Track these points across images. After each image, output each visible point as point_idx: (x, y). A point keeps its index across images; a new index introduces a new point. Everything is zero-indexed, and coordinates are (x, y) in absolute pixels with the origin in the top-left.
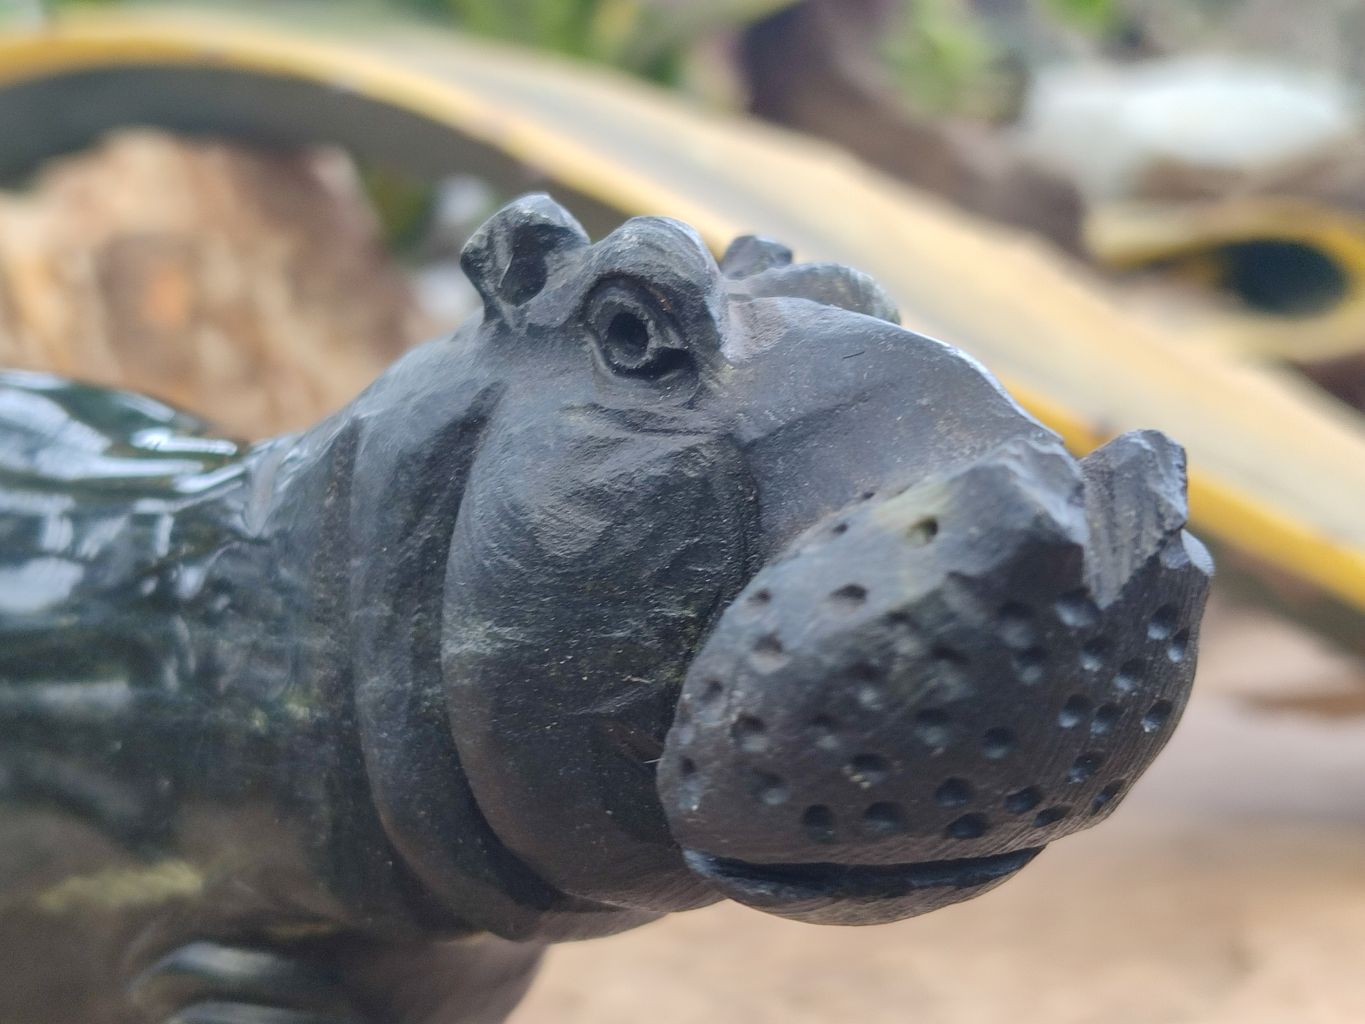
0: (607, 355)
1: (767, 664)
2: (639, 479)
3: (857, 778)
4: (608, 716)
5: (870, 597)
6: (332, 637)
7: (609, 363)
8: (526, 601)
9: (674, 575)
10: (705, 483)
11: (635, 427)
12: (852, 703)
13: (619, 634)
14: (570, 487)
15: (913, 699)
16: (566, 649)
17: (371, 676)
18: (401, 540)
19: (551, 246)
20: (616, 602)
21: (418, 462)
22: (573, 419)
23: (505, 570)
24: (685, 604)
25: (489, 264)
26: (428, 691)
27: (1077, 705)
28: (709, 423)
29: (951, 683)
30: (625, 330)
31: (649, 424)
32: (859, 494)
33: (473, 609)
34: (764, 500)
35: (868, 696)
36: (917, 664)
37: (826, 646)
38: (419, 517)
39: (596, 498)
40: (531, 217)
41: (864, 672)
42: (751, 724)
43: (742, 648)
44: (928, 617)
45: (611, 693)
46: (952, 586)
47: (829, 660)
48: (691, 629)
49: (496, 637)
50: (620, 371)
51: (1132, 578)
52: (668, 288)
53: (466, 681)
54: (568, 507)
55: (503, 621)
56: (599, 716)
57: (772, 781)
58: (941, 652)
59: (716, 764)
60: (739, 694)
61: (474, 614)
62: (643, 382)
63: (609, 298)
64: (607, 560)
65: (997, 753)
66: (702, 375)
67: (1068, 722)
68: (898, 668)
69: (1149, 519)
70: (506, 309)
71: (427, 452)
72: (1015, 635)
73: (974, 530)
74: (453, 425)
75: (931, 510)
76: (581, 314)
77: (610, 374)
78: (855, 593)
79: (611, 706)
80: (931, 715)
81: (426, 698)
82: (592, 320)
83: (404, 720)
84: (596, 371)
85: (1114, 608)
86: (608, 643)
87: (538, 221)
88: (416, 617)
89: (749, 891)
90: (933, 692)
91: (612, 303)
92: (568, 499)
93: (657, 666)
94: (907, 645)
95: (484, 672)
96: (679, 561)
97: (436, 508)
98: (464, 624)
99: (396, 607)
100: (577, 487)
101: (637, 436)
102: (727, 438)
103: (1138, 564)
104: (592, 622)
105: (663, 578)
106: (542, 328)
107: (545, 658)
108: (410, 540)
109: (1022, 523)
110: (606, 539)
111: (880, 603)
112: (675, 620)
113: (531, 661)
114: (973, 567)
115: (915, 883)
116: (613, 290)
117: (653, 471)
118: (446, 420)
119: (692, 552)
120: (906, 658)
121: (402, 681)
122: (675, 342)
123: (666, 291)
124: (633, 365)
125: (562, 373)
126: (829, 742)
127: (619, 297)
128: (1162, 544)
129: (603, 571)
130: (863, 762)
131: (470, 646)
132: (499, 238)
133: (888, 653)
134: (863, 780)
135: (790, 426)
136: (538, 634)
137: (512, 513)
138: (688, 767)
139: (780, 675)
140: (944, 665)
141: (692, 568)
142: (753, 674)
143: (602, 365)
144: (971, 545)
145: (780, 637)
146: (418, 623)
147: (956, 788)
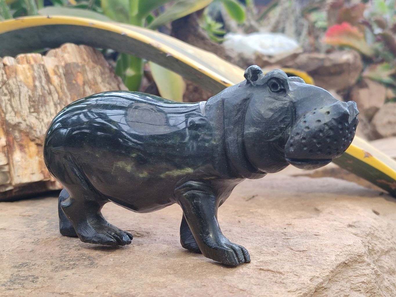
0: (271, 89)
1: (307, 130)
2: (278, 107)
3: (317, 146)
4: (271, 141)
5: (321, 121)
6: (219, 132)
7: (271, 90)
8: (261, 124)
9: (283, 121)
10: (288, 108)
11: (277, 100)
12: (319, 135)
13: (274, 129)
14: (267, 108)
15: (326, 135)
16: (266, 131)
17: (230, 137)
18: (235, 116)
19: (259, 73)
20: (274, 125)
21: (238, 105)
22: (266, 98)
23: (258, 120)
24: (284, 125)
25: (249, 76)
26: (239, 139)
27: (344, 137)
28: (288, 99)
29: (331, 133)
30: (274, 86)
31: (279, 99)
32: (313, 109)
33: (252, 125)
34: (296, 110)
35: (321, 134)
36: (327, 130)
37: (316, 128)
38: (238, 113)
39: (271, 110)
40: (256, 69)
41: (321, 131)
42: (304, 138)
43: (303, 128)
44: (329, 124)
45: (272, 138)
46: (333, 120)
47: (316, 129)
48: (284, 129)
49: (256, 130)
50: (273, 92)
51: (353, 120)
52: (283, 80)
53: (250, 136)
54: (267, 111)
55: (257, 127)
56: (269, 141)
57: (305, 146)
58: (331, 129)
59: (297, 144)
60: (302, 134)
61: (252, 126)
62: (277, 93)
63: (272, 81)
64: (273, 118)
65: (335, 143)
66: (287, 92)
67: (343, 139)
68: (325, 130)
69: (355, 112)
70: (252, 83)
71: (239, 103)
72: (340, 127)
73: (335, 113)
74: (244, 99)
75: (328, 110)
76: (267, 83)
77: (271, 92)
78: (319, 121)
79: (272, 140)
80: (328, 137)
81: (239, 140)
82: (269, 84)
83: (235, 143)
84: (269, 91)
85: (350, 124)
86: (273, 131)
87: (257, 69)
88: (237, 128)
89: (297, 163)
90: (329, 134)
91: (272, 82)
92: (267, 110)
93: (279, 134)
94: (327, 128)
95: (254, 135)
96: (283, 119)
97: (241, 112)
98: (250, 128)
99: (234, 127)
100: (268, 108)
101: (277, 101)
102: (291, 102)
103: (353, 118)
104: (271, 127)
105: (281, 121)
106: (259, 85)
107: (263, 133)
108: (236, 116)
109: (343, 112)
110: (273, 115)
111: (323, 122)
112: (282, 127)
113: (261, 133)
114: (335, 117)
115: (319, 162)
116: (272, 80)
117: (280, 106)
118: (243, 99)
119: (285, 118)
120: (326, 129)
121: (235, 138)
122: (282, 88)
123: (282, 80)
124: (276, 91)
125: (263, 92)
126: (315, 141)
127: (274, 81)
128: (356, 116)
129: (272, 120)
130: (319, 143)
131: (251, 131)
132: (250, 72)
133: (324, 129)
134: (318, 146)
135: (301, 100)
136: (262, 129)
137: (258, 112)
138: (292, 145)
139: (309, 132)
140: (330, 130)
141: (285, 120)
142: (304, 132)
143: (270, 90)
144: (335, 114)
145: (309, 127)
146: (237, 129)
147: (329, 147)
